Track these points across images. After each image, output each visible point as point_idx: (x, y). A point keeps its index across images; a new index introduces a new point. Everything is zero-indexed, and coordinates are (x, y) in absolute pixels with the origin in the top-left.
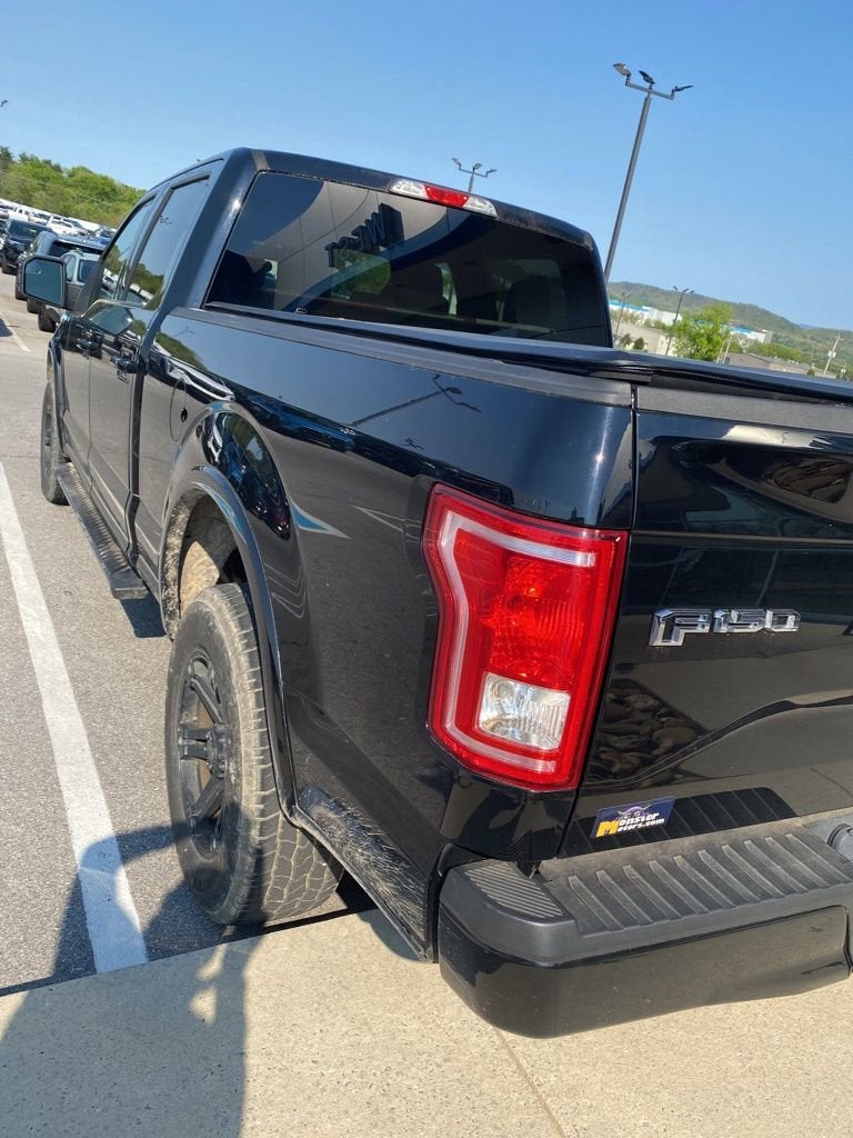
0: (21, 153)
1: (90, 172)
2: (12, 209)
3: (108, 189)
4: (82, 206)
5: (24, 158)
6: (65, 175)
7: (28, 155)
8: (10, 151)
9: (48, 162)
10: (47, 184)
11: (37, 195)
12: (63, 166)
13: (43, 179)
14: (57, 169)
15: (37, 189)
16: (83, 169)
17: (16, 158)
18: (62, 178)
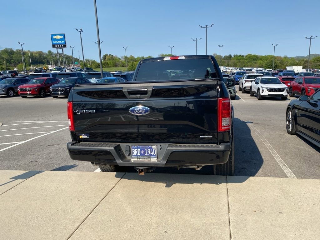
0: (234, 55)
1: (251, 55)
2: (228, 69)
3: (255, 58)
4: (249, 64)
5: (235, 56)
6: (245, 57)
7: (236, 55)
8: (231, 55)
9: (241, 55)
10: (240, 61)
11: (238, 64)
12: (244, 55)
13: (239, 60)
14: (243, 56)
15: (238, 62)
16: (249, 54)
17: (233, 56)
18: (244, 58)
